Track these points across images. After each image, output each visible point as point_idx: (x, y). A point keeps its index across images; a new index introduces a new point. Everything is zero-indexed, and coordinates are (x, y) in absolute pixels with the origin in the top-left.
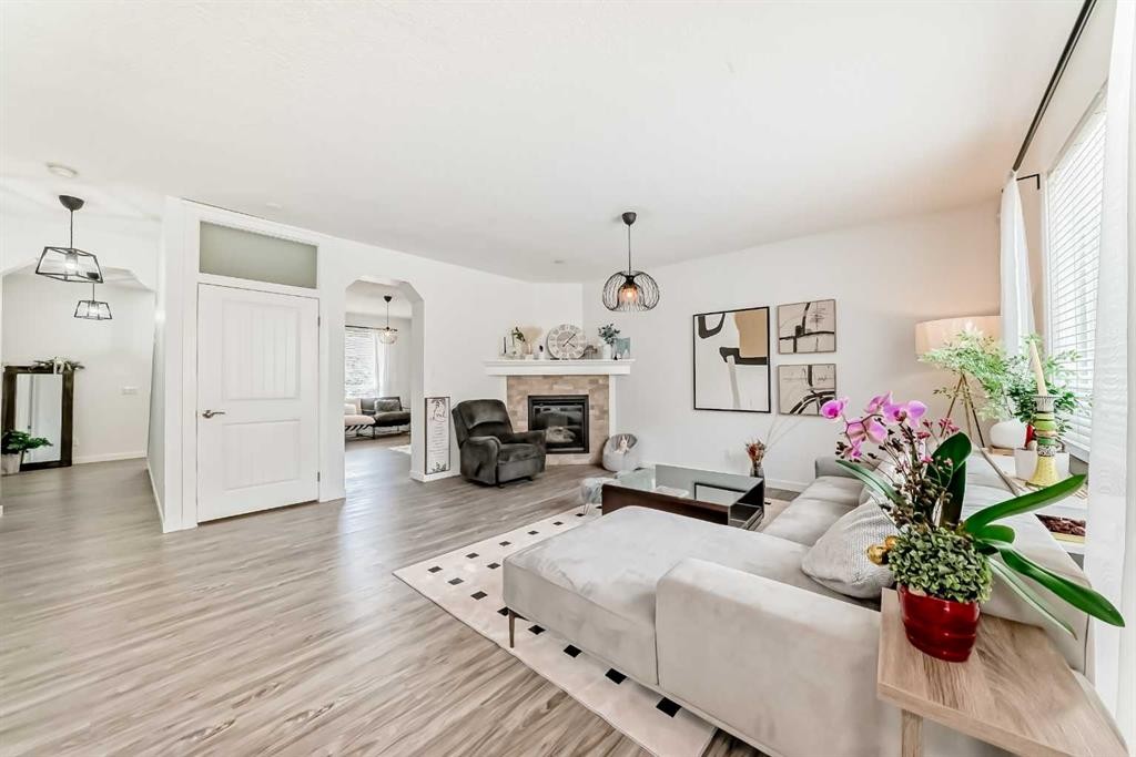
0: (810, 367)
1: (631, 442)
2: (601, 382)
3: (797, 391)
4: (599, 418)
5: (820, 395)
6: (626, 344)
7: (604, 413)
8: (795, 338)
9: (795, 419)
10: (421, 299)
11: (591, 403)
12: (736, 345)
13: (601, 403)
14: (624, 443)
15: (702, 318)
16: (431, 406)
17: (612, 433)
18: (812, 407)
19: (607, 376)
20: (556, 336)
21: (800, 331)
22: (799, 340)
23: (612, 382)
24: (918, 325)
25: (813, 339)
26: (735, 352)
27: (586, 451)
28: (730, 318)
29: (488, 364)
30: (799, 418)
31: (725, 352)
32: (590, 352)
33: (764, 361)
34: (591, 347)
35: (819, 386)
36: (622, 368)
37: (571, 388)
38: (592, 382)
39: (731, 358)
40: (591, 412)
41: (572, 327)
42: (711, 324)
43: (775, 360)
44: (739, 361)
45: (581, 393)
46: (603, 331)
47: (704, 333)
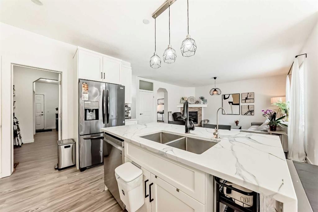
0: (249, 106)
1: (208, 121)
2: (200, 109)
3: (246, 110)
4: (200, 116)
5: (251, 111)
6: (206, 101)
7: (201, 115)
8: (245, 100)
9: (245, 116)
10: (167, 92)
11: (198, 113)
12: (232, 101)
13: (200, 113)
14: (206, 121)
15: (224, 96)
16: (169, 113)
17: (203, 120)
18: (249, 113)
19: (201, 107)
20: (189, 99)
21: (246, 99)
22: (246, 100)
23: (203, 109)
24: (271, 98)
25: (249, 100)
26: (232, 102)
27: (197, 123)
28: (231, 96)
29: (178, 105)
30: (246, 116)
31: (230, 103)
32: (197, 102)
33: (239, 104)
34: (198, 101)
35: (250, 109)
36: (205, 106)
37: (194, 110)
38: (198, 109)
39: (231, 104)
40: (198, 115)
41: (193, 97)
42: (226, 97)
43: (241, 104)
44: (233, 104)
45: (196, 111)
46: (201, 98)
47: (225, 98)
